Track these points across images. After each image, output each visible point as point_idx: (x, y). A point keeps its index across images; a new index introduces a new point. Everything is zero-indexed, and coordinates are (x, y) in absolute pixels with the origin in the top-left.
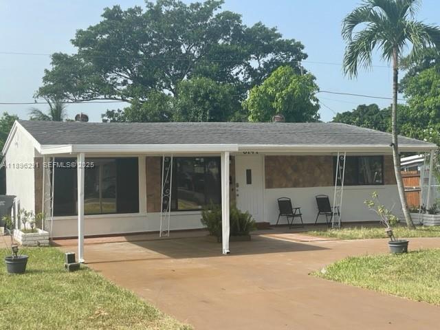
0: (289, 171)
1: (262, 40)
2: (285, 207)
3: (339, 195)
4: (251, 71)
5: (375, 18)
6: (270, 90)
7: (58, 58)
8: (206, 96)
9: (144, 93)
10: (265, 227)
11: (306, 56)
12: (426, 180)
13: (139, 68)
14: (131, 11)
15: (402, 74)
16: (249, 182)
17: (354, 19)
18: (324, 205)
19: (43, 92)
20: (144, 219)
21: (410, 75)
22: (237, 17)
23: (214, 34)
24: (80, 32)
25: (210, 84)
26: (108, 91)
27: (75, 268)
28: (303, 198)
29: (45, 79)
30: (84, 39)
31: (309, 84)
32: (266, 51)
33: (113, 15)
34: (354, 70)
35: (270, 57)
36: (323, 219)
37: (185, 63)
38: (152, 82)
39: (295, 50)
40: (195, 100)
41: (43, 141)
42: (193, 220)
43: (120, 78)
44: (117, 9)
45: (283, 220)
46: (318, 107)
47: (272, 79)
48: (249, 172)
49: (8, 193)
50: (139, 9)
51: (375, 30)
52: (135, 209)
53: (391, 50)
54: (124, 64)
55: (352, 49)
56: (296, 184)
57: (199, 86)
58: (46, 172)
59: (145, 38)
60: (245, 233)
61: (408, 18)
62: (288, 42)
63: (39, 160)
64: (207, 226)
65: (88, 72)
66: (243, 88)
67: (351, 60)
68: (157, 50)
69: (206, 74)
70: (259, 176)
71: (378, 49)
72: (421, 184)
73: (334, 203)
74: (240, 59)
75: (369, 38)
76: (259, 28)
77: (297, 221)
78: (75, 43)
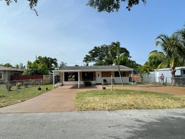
2: (105, 81)
7: (87, 56)
8: (108, 61)
14: (98, 47)
16: (98, 76)
24: (90, 51)
26: (94, 61)
33: (95, 48)
48: (98, 74)
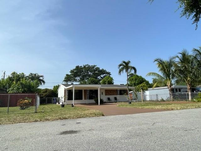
0: (109, 92)
1: (103, 72)
2: (109, 99)
3: (118, 97)
4: (101, 77)
5: (123, 65)
6: (105, 80)
7: (67, 75)
8: (94, 81)
9: (82, 81)
10: (106, 102)
11: (111, 75)
12: (133, 95)
13: (82, 77)
14: (81, 67)
15: (128, 77)
16: (102, 94)
17: (120, 65)
18: (116, 99)
19: (65, 81)
20: (83, 101)
21: (129, 78)
22: (99, 68)
23: (95, 71)
24: (71, 70)
25: (95, 79)
26: (76, 80)
27: (73, 106)
28: (112, 97)
29: (65, 78)
30: (72, 71)
31: (112, 79)
32: (104, 73)
33: (77, 67)
34: (120, 74)
35: (105, 75)
36: (116, 101)
37: (90, 76)
38: (83, 79)
39: (109, 73)
40: (91, 82)
41: (66, 86)
42: (93, 101)
43: (78, 78)
44: (78, 66)
45: (109, 101)
46: (113, 83)
47: (105, 78)
48: (102, 93)
49: (59, 97)
50: (82, 66)
51: (124, 67)
52: (82, 99)
53: (127, 71)
54: (79, 76)
55: (120, 70)
56: (111, 95)
57: (92, 79)
58: (66, 92)
59: (83, 72)
60: (102, 102)
61: (129, 65)
62: (108, 72)
63: (65, 90)
64: (95, 102)
65: (72, 78)
66: (100, 80)
67: (120, 72)
68: (85, 73)
69: (94, 78)
70: (104, 93)
71: (124, 71)
72: (132, 96)
73: (117, 98)
74: (99, 75)
75: (123, 69)
76: (103, 70)
77: (111, 101)
78: (70, 72)
